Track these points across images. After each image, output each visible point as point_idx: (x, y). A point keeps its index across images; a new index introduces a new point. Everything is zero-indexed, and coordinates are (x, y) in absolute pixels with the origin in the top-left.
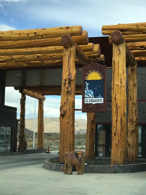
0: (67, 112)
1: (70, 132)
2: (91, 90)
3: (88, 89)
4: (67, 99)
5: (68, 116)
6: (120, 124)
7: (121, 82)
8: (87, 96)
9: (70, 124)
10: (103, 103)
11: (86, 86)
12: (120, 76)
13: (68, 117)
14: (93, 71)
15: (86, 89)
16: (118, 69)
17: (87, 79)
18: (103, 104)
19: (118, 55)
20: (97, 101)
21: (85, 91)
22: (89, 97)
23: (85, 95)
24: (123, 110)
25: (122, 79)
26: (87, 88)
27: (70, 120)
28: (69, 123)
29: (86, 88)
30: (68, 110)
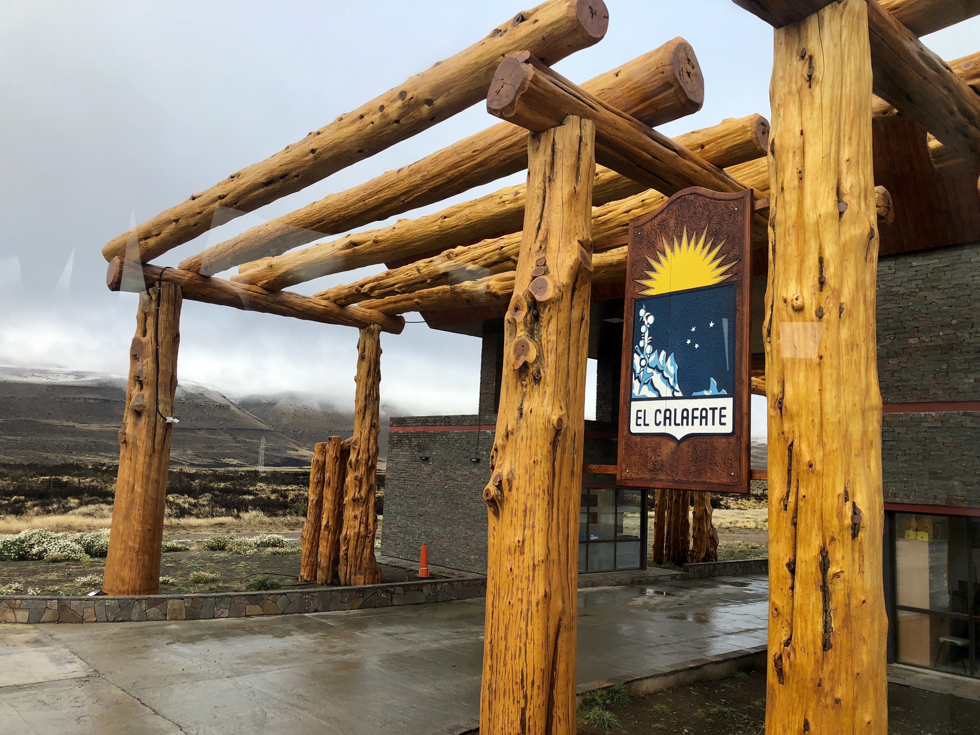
0: (515, 483)
1: (529, 603)
2: (663, 353)
3: (649, 349)
4: (521, 409)
5: (521, 508)
6: (816, 597)
7: (822, 283)
8: (646, 391)
9: (528, 555)
10: (728, 429)
11: (643, 329)
12: (810, 234)
13: (520, 514)
14: (680, 238)
15: (642, 349)
16: (801, 188)
17: (648, 288)
18: (733, 440)
19: (799, 91)
20: (697, 421)
21: (636, 358)
22: (654, 395)
23: (636, 383)
24: (840, 490)
25: (827, 255)
26: (645, 342)
27: (528, 532)
28: (526, 550)
29: (641, 344)
30: (519, 471)
